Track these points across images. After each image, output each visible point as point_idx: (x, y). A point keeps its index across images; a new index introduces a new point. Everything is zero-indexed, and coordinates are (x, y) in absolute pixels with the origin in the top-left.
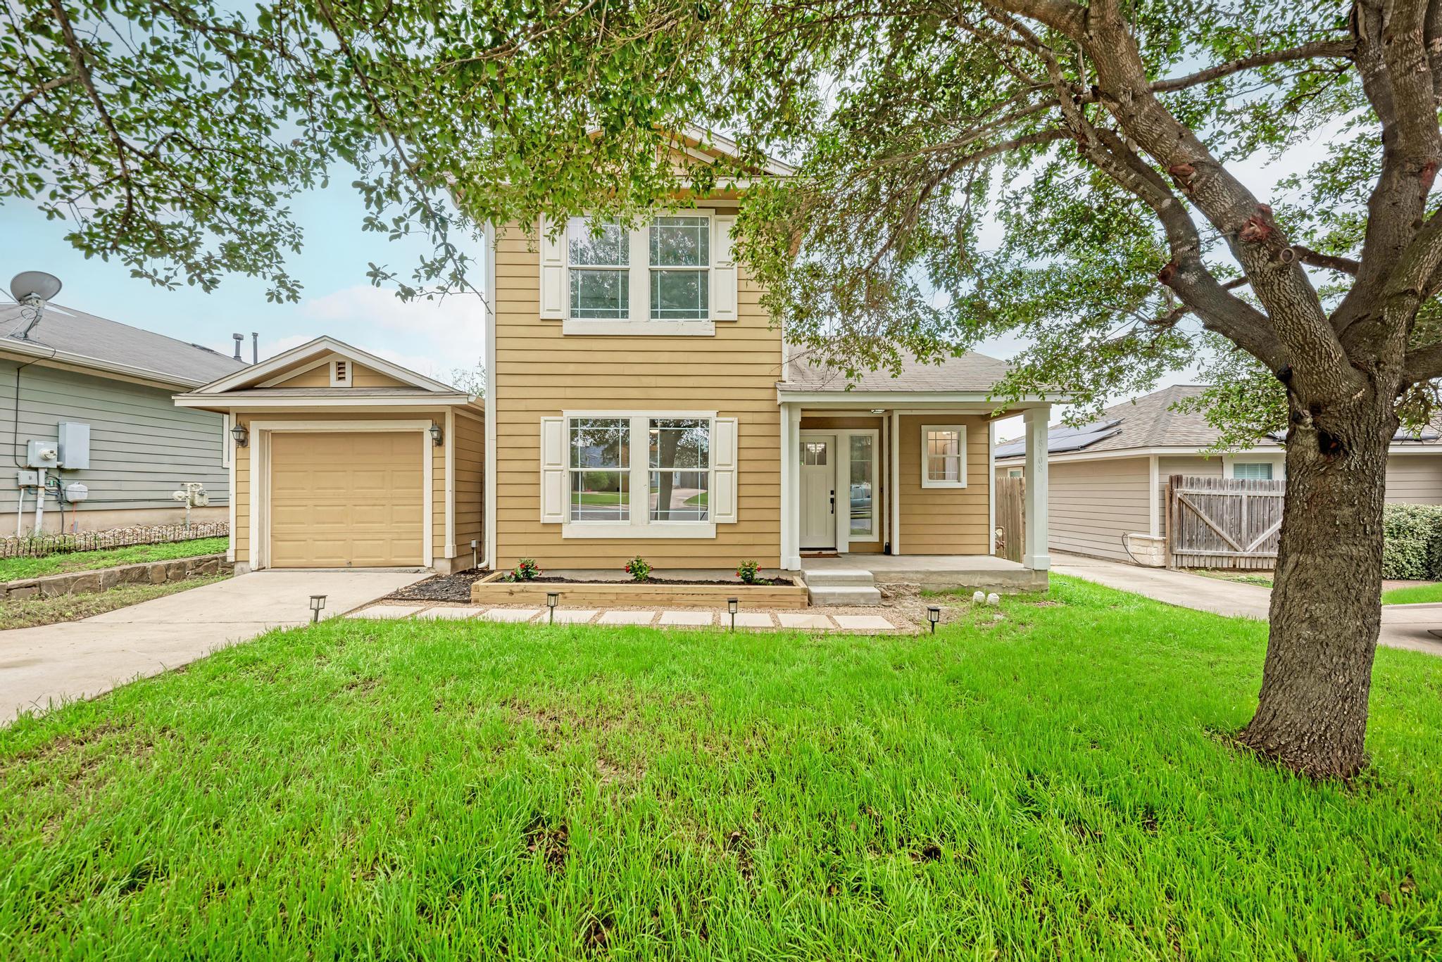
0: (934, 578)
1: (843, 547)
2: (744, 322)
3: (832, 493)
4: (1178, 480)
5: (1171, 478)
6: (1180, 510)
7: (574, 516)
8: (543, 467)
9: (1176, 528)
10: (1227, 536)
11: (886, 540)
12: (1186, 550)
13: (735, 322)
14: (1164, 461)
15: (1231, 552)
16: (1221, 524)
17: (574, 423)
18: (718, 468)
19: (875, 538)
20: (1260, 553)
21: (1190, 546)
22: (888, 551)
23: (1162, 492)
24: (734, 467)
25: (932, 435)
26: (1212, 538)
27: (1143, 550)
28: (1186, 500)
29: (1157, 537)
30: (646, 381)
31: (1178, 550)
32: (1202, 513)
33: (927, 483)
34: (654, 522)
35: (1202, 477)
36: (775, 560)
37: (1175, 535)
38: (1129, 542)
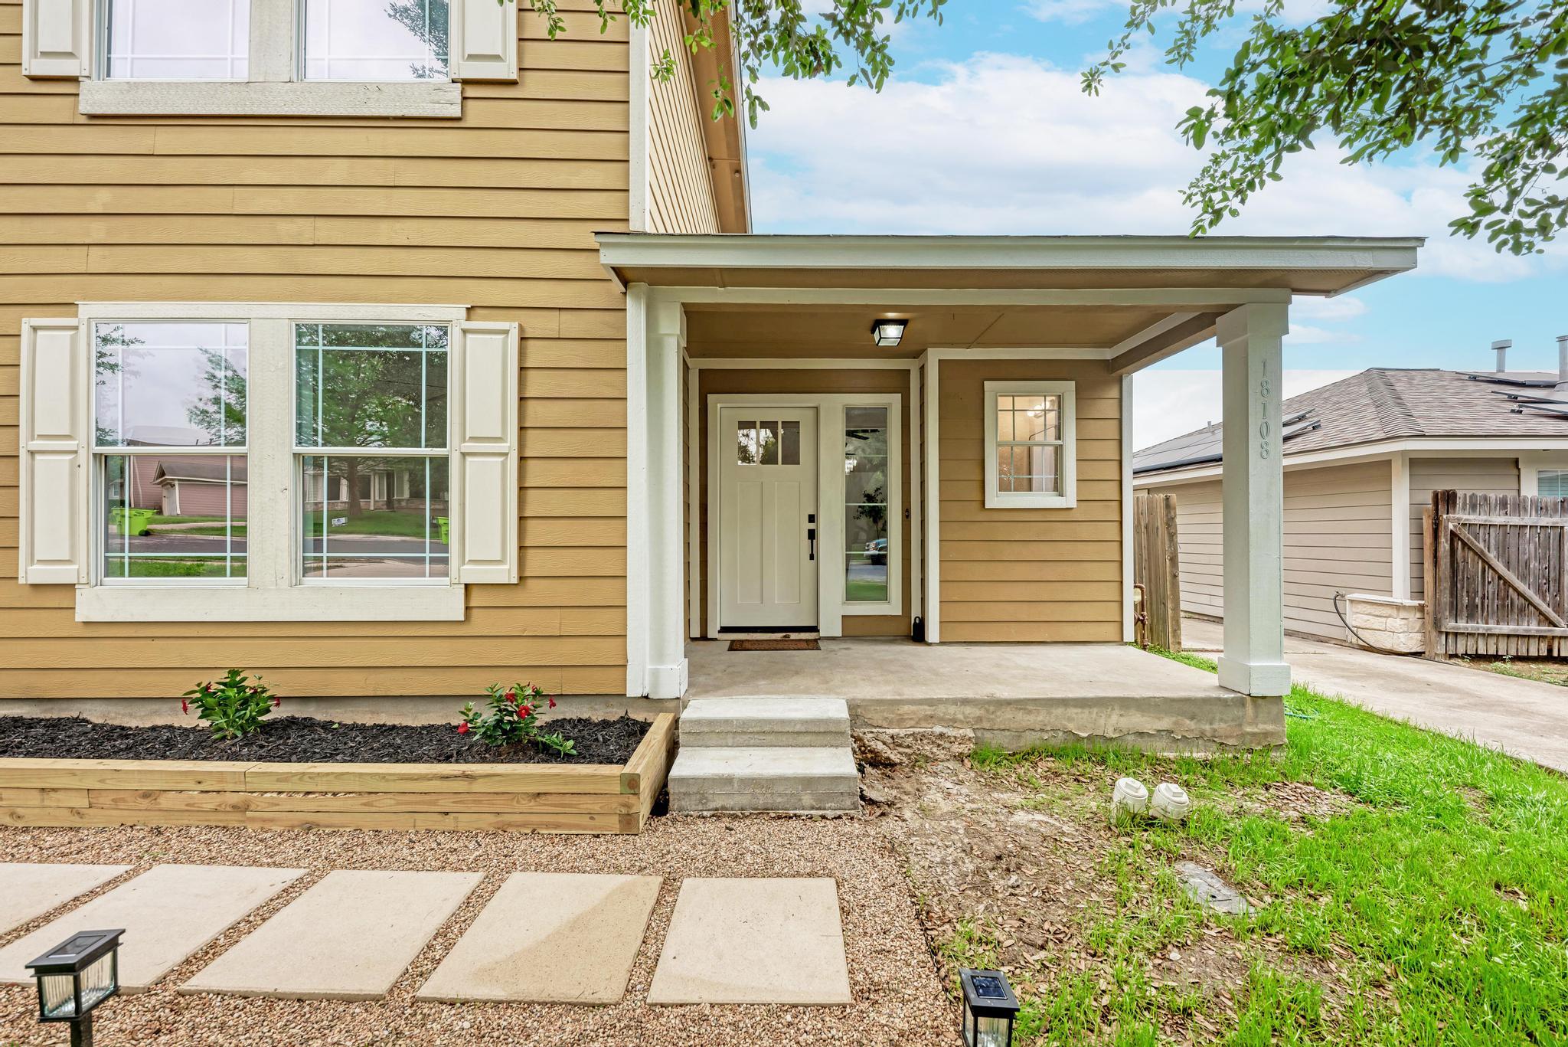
0: (1006, 716)
1: (831, 627)
2: (534, 85)
3: (812, 519)
4: (1448, 499)
5: (1436, 495)
6: (1453, 551)
7: (110, 568)
8: (25, 444)
9: (1446, 585)
10: (1537, 600)
11: (915, 612)
12: (1462, 625)
13: (513, 83)
14: (1418, 464)
15: (1545, 629)
16: (1523, 577)
18: (469, 447)
19: (892, 607)
21: (1471, 617)
22: (917, 634)
23: (1416, 520)
24: (510, 444)
25: (1005, 402)
26: (1510, 604)
27: (1377, 623)
28: (1465, 534)
29: (1409, 602)
30: (286, 230)
31: (1450, 625)
32: (1492, 556)
33: (996, 499)
34: (311, 581)
35: (1492, 495)
36: (615, 673)
37: (1446, 598)
38: (1348, 609)
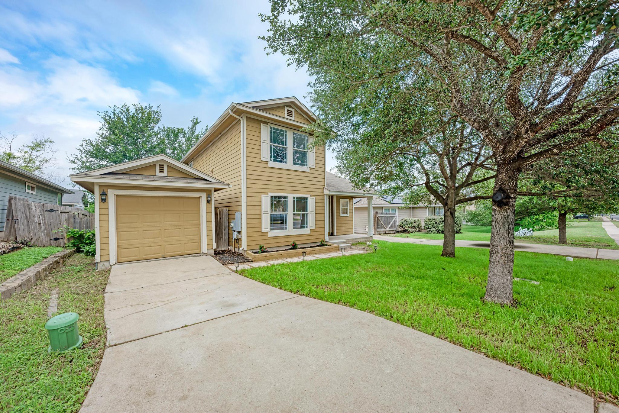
5: (376, 212)
6: (377, 220)
7: (271, 229)
8: (262, 212)
12: (378, 230)
13: (314, 168)
15: (385, 230)
16: (383, 223)
17: (272, 197)
18: (310, 212)
20: (390, 230)
23: (374, 216)
24: (314, 212)
26: (382, 227)
28: (378, 217)
29: (373, 227)
30: (292, 185)
32: (381, 221)
33: (341, 215)
34: (294, 230)
36: (325, 239)
37: (376, 226)
